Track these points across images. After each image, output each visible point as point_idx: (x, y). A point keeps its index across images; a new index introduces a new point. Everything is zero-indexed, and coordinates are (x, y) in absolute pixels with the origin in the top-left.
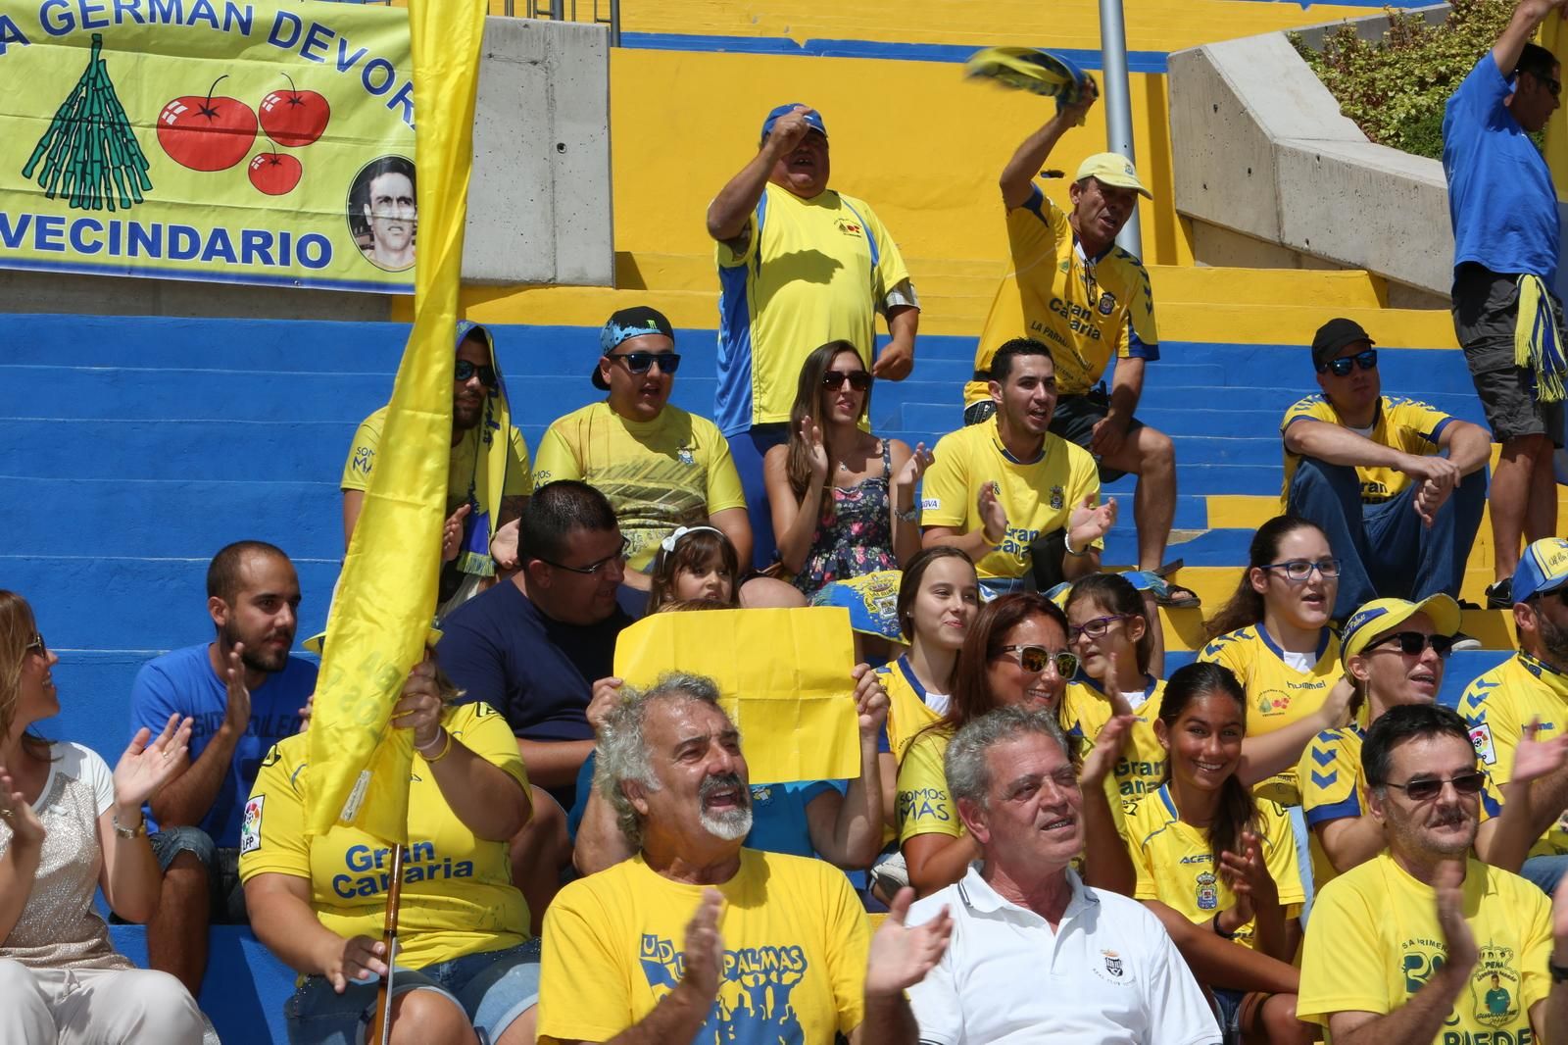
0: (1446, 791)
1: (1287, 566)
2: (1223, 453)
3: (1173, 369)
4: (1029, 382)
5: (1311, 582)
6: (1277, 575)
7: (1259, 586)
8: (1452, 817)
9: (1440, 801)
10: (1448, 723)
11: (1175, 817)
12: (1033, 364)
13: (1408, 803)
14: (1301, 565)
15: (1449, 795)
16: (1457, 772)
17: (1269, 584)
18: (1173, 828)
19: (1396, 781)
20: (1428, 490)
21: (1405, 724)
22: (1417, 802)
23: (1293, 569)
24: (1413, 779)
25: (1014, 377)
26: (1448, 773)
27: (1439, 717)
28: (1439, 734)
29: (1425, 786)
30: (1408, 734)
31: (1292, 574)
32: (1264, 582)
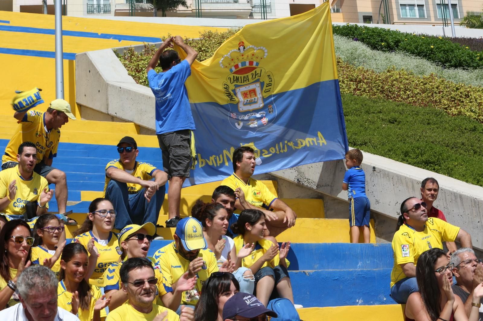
0: (146, 284)
1: (100, 212)
2: (87, 178)
3: (72, 151)
4: (28, 155)
5: (107, 217)
6: (97, 214)
7: (91, 219)
8: (148, 293)
9: (144, 287)
10: (146, 263)
11: (65, 290)
12: (29, 150)
13: (134, 288)
14: (104, 211)
15: (147, 285)
16: (149, 278)
17: (94, 217)
18: (65, 294)
19: (130, 281)
20: (149, 191)
21: (133, 264)
22: (137, 288)
23: (102, 213)
24: (136, 281)
25: (24, 153)
26: (146, 279)
27: (143, 262)
28: (143, 267)
29: (140, 283)
30: (134, 267)
31: (101, 214)
32: (93, 217)
